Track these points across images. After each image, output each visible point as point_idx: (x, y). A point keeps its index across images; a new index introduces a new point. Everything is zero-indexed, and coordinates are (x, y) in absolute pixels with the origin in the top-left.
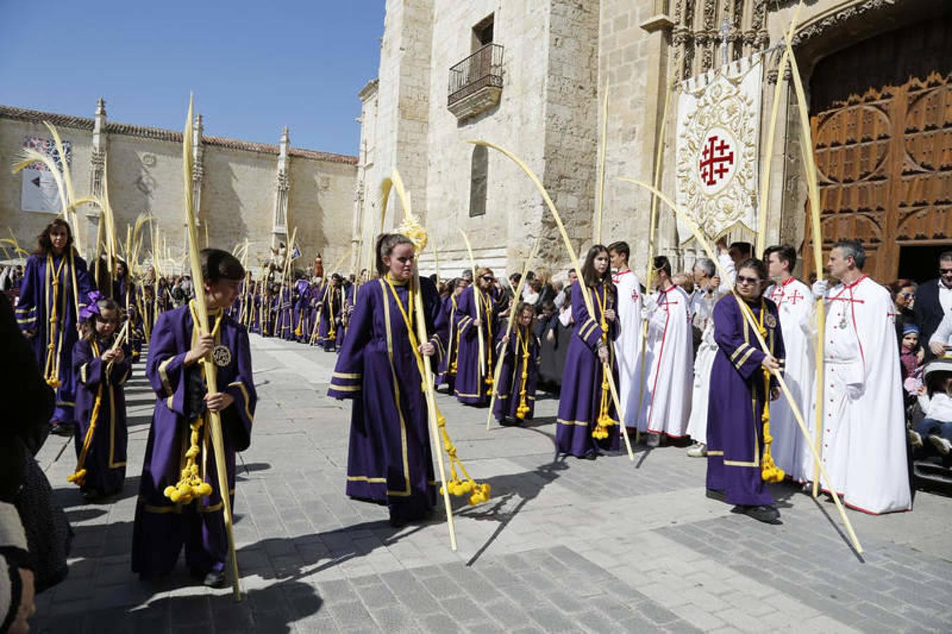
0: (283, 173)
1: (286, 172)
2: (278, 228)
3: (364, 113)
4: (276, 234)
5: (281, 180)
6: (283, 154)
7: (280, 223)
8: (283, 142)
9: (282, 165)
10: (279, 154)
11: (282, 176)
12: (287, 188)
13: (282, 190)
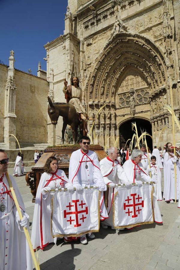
0: (12, 78)
1: (14, 79)
2: (10, 114)
3: (49, 55)
4: (10, 117)
5: (11, 83)
6: (11, 66)
7: (11, 110)
8: (11, 60)
9: (11, 74)
10: (9, 67)
11: (11, 80)
12: (15, 88)
13: (12, 89)
